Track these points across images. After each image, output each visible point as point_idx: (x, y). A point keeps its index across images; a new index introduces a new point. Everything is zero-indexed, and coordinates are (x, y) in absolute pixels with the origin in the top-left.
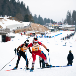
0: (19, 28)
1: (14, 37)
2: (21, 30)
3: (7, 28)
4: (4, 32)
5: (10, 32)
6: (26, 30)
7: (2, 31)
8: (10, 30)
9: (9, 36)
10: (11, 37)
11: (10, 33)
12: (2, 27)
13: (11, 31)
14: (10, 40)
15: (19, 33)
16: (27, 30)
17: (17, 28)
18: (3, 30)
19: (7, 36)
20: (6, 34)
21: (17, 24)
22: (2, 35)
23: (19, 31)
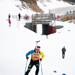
0: (69, 13)
1: (61, 27)
2: (72, 16)
3: (51, 13)
4: (47, 19)
7: (43, 18)
9: (54, 25)
12: (43, 12)
14: (55, 32)
15: (69, 21)
17: (66, 14)
18: (45, 16)
19: (50, 25)
20: (49, 23)
21: (66, 8)
22: (43, 24)
23: (70, 18)
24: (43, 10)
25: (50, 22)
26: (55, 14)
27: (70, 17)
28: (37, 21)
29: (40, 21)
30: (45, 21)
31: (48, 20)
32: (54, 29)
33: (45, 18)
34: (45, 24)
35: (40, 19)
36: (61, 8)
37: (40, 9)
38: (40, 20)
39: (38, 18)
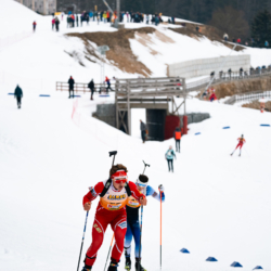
0: (227, 76)
2: (236, 83)
3: (172, 75)
4: (160, 94)
5: (183, 93)
6: (259, 83)
7: (149, 90)
8: (187, 82)
9: (181, 112)
10: (192, 115)
11: (185, 97)
12: (149, 71)
13: (192, 90)
14: (184, 132)
15: (227, 98)
16: (264, 86)
18: (155, 85)
19: (170, 110)
20: (167, 105)
21: (216, 59)
22: (150, 107)
23: (229, 90)
25: (170, 103)
26: (184, 79)
27: (229, 86)
28: (131, 100)
29: (140, 100)
30: (154, 100)
31: (165, 97)
32: (181, 123)
33: (153, 90)
34: (154, 107)
35: (140, 94)
36: (203, 60)
37: (140, 63)
38: (139, 97)
39: (133, 91)
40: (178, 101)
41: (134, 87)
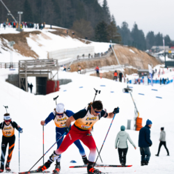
0: (82, 58)
1: (67, 82)
2: (87, 62)
3: (50, 57)
4: (44, 68)
5: (57, 68)
6: (99, 62)
7: (38, 66)
8: (59, 61)
9: (55, 79)
10: (62, 80)
11: (58, 70)
12: (37, 56)
13: (62, 66)
14: (57, 90)
16: (102, 64)
17: (76, 59)
19: (50, 78)
21: (75, 48)
22: (38, 76)
24: (37, 53)
25: (49, 74)
26: (57, 60)
27: (83, 64)
28: (28, 72)
29: (33, 72)
30: (40, 72)
31: (46, 70)
32: (56, 85)
33: (40, 66)
34: (40, 76)
35: (32, 69)
36: (68, 49)
37: (33, 51)
39: (29, 67)
40: (54, 72)
41: (29, 65)
